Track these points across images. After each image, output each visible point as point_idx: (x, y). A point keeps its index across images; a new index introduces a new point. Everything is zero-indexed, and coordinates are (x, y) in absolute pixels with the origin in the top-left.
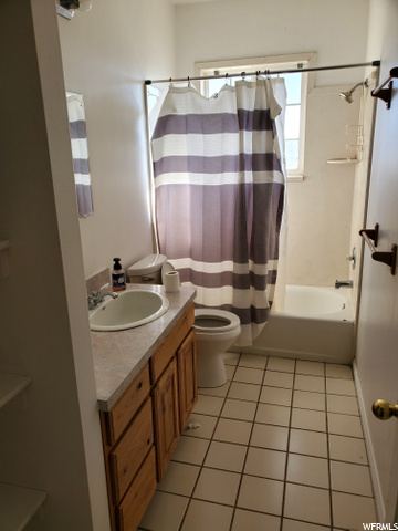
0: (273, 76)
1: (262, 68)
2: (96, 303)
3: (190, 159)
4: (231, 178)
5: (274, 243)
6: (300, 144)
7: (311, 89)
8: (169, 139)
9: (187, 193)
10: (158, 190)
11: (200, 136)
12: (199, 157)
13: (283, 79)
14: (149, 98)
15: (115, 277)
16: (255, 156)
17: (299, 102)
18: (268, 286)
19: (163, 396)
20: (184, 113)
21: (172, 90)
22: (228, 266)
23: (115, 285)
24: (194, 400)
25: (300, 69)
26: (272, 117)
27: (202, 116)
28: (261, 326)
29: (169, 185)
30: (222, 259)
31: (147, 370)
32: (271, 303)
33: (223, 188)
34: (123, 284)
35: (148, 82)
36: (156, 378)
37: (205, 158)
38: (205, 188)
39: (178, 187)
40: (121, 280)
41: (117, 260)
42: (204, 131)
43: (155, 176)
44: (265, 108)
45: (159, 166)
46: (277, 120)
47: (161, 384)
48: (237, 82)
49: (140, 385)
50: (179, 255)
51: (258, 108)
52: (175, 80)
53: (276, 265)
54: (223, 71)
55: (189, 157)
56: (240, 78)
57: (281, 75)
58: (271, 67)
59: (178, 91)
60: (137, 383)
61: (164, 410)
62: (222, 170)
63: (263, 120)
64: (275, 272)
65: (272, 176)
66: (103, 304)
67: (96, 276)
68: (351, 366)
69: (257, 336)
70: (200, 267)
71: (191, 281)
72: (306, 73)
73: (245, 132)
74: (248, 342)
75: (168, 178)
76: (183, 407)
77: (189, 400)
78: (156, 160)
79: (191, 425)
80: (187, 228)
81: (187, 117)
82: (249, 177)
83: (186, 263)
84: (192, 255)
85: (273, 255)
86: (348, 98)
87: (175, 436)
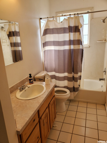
0: (79, 15)
1: (76, 13)
2: (23, 89)
3: (54, 42)
4: (67, 47)
5: (80, 67)
6: (88, 36)
7: (92, 19)
8: (48, 36)
9: (53, 52)
10: (44, 52)
11: (57, 35)
12: (57, 41)
13: (83, 16)
14: (41, 24)
15: (30, 80)
16: (74, 40)
17: (88, 23)
18: (79, 81)
19: (43, 121)
20: (52, 28)
21: (48, 21)
22: (66, 74)
23: (30, 82)
24: (55, 118)
25: (88, 13)
26: (79, 28)
27: (57, 28)
28: (76, 93)
29: (48, 50)
30: (64, 72)
31: (37, 114)
32: (79, 86)
33: (64, 51)
34: (32, 82)
35: (41, 19)
36: (41, 116)
37: (58, 41)
38: (59, 51)
39: (50, 50)
40: (31, 81)
41: (30, 75)
42: (58, 33)
43: (43, 47)
44: (77, 25)
45: (45, 44)
46: (81, 29)
47: (43, 117)
48: (68, 17)
49: (34, 120)
50: (51, 71)
51: (75, 25)
52: (49, 18)
53: (81, 74)
54: (64, 14)
55: (54, 41)
56: (69, 16)
57: (82, 15)
58: (79, 12)
59: (50, 21)
60: (33, 120)
61: (44, 125)
62: (64, 45)
63: (76, 29)
64: (80, 76)
65: (79, 47)
66: (26, 89)
67: (24, 80)
68: (104, 105)
69: (75, 95)
70: (57, 75)
71: (55, 79)
72: (90, 14)
73: (71, 33)
74: (72, 98)
75: (47, 48)
76: (51, 121)
77: (53, 119)
78: (44, 42)
79: (54, 126)
80: (53, 63)
81: (53, 29)
82: (72, 47)
83: (53, 73)
84: (55, 71)
85: (80, 71)
86: (104, 21)
87: (49, 131)
